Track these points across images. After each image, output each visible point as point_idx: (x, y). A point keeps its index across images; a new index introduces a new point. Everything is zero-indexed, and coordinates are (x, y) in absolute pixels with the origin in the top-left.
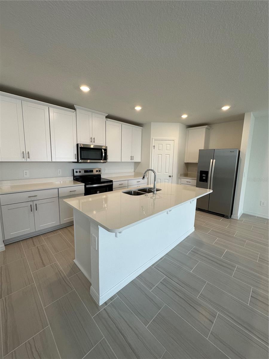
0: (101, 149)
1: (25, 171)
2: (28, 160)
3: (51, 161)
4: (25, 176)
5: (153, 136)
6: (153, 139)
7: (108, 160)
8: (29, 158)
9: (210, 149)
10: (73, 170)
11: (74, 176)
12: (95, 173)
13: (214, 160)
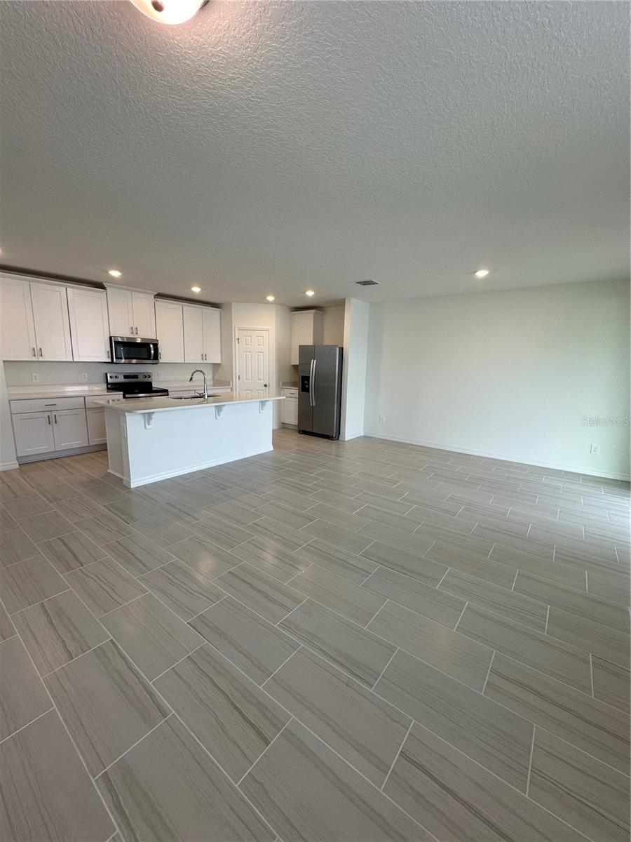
0: (148, 345)
1: (33, 375)
2: (41, 359)
3: (71, 360)
4: (34, 381)
5: (236, 324)
6: (236, 330)
7: (161, 361)
8: (41, 355)
9: (325, 344)
10: (106, 374)
11: (108, 384)
12: (141, 379)
13: (315, 361)
